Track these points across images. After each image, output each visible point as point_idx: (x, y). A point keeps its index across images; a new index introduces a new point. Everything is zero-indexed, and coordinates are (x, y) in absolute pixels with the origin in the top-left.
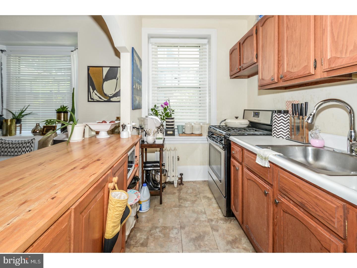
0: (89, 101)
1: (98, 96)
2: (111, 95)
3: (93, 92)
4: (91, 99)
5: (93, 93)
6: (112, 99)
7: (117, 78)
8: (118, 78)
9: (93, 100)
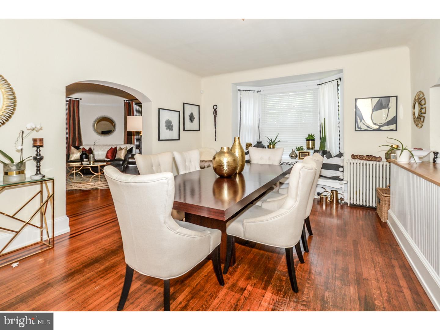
0: (356, 130)
1: (366, 125)
2: (381, 124)
3: (361, 121)
4: (358, 128)
5: (360, 123)
6: (381, 128)
7: (388, 108)
8: (390, 107)
9: (360, 129)
